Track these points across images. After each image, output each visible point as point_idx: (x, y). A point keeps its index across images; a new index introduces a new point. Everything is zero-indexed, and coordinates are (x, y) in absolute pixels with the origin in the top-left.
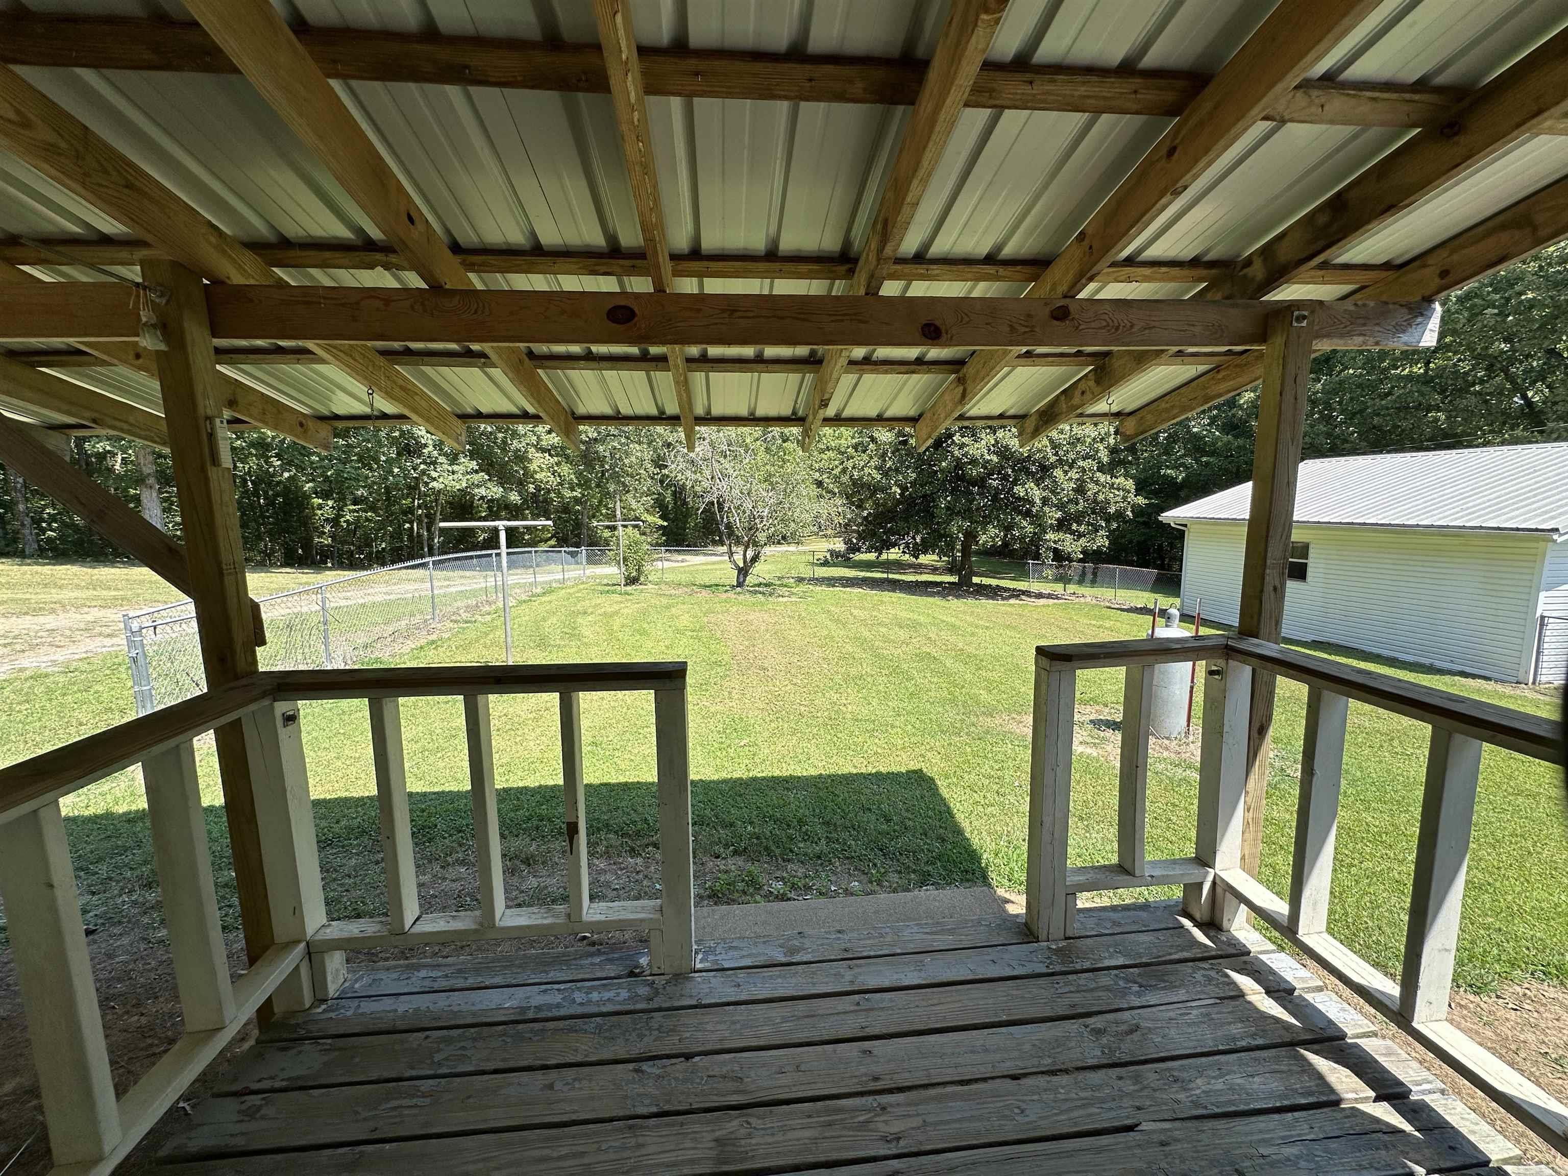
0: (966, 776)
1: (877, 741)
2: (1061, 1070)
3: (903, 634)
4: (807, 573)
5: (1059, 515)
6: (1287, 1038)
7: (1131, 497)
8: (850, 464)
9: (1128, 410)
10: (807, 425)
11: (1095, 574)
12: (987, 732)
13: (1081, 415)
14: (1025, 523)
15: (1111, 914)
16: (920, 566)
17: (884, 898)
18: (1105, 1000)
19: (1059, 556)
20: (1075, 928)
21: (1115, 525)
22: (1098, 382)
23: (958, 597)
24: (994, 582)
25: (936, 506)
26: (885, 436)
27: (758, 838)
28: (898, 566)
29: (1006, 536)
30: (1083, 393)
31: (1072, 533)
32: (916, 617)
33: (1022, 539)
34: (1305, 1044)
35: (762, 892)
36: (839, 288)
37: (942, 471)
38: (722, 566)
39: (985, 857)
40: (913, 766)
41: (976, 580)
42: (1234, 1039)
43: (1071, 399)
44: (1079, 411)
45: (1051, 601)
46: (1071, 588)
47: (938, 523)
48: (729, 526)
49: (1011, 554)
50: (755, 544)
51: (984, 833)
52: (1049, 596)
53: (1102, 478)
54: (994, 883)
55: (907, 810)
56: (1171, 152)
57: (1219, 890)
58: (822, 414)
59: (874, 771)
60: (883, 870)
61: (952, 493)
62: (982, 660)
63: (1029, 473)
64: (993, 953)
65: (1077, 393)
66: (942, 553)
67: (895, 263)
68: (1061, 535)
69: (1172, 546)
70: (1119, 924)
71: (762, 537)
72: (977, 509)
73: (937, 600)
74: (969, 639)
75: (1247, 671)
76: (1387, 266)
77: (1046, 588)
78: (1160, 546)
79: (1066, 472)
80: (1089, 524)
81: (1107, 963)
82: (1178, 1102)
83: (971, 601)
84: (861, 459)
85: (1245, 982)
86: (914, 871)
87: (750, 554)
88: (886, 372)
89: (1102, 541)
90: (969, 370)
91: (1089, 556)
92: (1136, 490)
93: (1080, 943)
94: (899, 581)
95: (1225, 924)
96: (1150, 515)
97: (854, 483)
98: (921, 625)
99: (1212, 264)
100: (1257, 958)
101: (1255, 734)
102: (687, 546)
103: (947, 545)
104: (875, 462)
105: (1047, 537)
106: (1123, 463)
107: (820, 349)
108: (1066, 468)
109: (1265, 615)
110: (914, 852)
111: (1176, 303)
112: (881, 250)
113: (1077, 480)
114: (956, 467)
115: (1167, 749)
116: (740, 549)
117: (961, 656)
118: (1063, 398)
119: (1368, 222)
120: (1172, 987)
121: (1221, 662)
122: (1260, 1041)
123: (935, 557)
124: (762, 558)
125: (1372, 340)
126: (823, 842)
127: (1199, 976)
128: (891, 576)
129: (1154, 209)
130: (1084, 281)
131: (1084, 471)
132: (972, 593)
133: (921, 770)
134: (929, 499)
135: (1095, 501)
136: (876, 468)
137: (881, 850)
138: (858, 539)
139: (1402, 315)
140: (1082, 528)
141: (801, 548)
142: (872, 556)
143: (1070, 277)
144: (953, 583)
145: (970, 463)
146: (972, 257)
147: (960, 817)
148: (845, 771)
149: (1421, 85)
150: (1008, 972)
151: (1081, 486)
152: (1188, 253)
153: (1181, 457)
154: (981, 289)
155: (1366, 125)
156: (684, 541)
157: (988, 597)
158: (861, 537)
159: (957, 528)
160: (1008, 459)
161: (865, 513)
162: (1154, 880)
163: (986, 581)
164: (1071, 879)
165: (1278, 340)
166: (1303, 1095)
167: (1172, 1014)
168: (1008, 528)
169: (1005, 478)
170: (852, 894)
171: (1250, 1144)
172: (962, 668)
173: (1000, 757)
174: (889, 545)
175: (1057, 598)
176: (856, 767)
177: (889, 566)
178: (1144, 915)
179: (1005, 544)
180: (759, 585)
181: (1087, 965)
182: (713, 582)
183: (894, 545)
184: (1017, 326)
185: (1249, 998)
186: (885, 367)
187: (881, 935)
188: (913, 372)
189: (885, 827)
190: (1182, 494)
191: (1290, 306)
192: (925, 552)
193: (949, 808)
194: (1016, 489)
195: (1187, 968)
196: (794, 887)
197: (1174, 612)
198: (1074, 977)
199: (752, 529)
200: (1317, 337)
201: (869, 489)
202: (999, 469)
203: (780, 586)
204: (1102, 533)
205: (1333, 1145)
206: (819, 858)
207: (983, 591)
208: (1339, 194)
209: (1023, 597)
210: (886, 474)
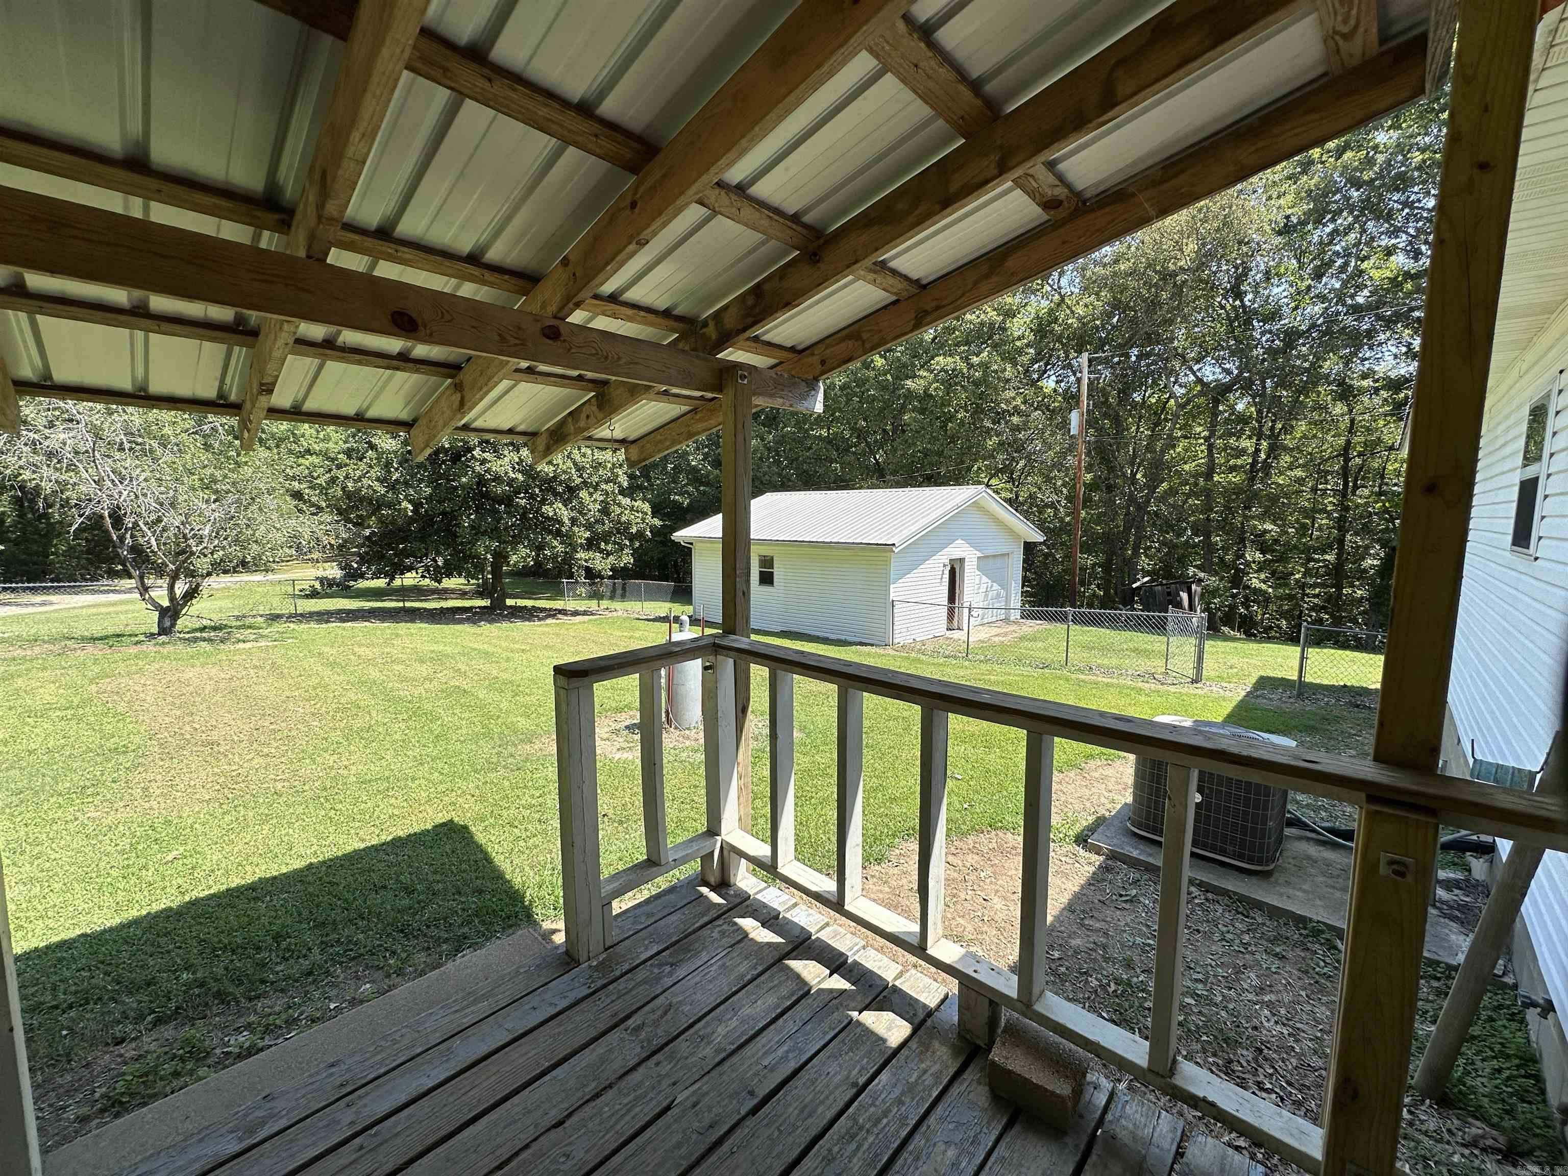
0: (505, 813)
1: (393, 801)
2: (605, 1088)
3: (424, 670)
4: (287, 608)
5: (588, 534)
6: (777, 955)
7: (649, 518)
8: (341, 474)
9: (631, 438)
10: (244, 413)
11: (624, 589)
12: (527, 760)
13: (590, 438)
14: (555, 543)
15: (646, 909)
16: (445, 591)
17: (405, 990)
18: (643, 993)
19: (591, 574)
20: (614, 935)
21: (637, 544)
22: (600, 407)
23: (491, 622)
24: (529, 603)
25: (457, 525)
26: (387, 443)
27: (201, 985)
28: (418, 592)
29: (538, 555)
30: (588, 417)
31: (601, 551)
32: (441, 648)
33: (554, 557)
34: (788, 955)
35: (210, 1061)
36: (268, 240)
37: (463, 486)
38: (131, 607)
39: (528, 894)
40: (441, 818)
41: (510, 602)
42: (743, 976)
43: (577, 422)
44: (586, 434)
45: (587, 618)
46: (605, 603)
47: (462, 543)
48: (136, 549)
49: (546, 574)
50: (192, 574)
51: (527, 869)
52: (585, 613)
53: (626, 501)
54: (539, 918)
55: (435, 872)
56: (633, 205)
57: (725, 852)
58: (264, 402)
59: (390, 838)
60: (404, 955)
61: (476, 512)
62: (519, 686)
63: (556, 494)
64: (534, 1000)
65: (583, 416)
66: (469, 576)
67: (342, 228)
68: (591, 554)
69: (684, 560)
70: (653, 914)
71: (202, 564)
72: (506, 529)
73: (466, 628)
74: (504, 665)
75: (731, 661)
76: (792, 349)
77: (581, 605)
78: (676, 562)
79: (591, 494)
80: (615, 543)
81: (643, 957)
82: (705, 1058)
83: (505, 625)
84: (356, 469)
85: (748, 924)
86: (446, 941)
87: (181, 588)
88: (359, 363)
89: (627, 559)
90: (467, 376)
91: (619, 573)
92: (653, 513)
93: (618, 949)
94: (419, 609)
95: (732, 881)
96: (665, 535)
97: (348, 495)
98: (447, 656)
99: (680, 319)
100: (755, 899)
101: (740, 715)
102: (52, 581)
103: (475, 566)
104: (376, 472)
105: (578, 556)
106: (640, 488)
107: (254, 316)
108: (591, 490)
109: (739, 615)
110: (445, 919)
111: (657, 345)
112: (320, 206)
113: (602, 501)
114: (478, 484)
115: (688, 738)
116: (164, 582)
117: (496, 685)
118: (570, 420)
119: (776, 312)
120: (697, 954)
121: (712, 658)
122: (760, 969)
123: (462, 580)
124: (205, 592)
125: (788, 403)
126: (316, 950)
127: (715, 935)
128: (408, 604)
129: (624, 253)
130: (571, 305)
131: (607, 494)
132: (506, 616)
133: (451, 821)
134: (450, 518)
135: (619, 522)
136: (378, 479)
137: (402, 931)
138: (360, 563)
139: (803, 387)
140: (609, 547)
141: (270, 576)
142: (381, 583)
143: (558, 298)
144: (485, 607)
145: (494, 480)
146: (450, 251)
147: (499, 860)
148: (349, 849)
149: (795, 218)
150: (553, 1011)
151: (605, 507)
152: (662, 304)
153: (685, 485)
154: (468, 290)
155: (770, 237)
156: (45, 573)
157: (524, 619)
158: (363, 560)
159: (485, 548)
160: (534, 479)
161: (367, 532)
162: (677, 863)
163: (521, 603)
164: (605, 890)
165: (730, 392)
166: (789, 998)
167: (697, 979)
168: (540, 548)
169: (532, 497)
170: (362, 1002)
171: (757, 1063)
172: (497, 697)
173: (541, 782)
174: (403, 570)
175: (592, 614)
176: (363, 840)
177: (404, 592)
178: (672, 897)
179: (538, 564)
180: (203, 629)
181: (626, 967)
182: (111, 631)
183: (410, 569)
184: (508, 338)
185: (751, 936)
186: (358, 357)
187: (395, 1042)
188: (397, 369)
189: (406, 902)
190: (688, 517)
191: (737, 366)
192: (449, 575)
193: (486, 853)
194: (545, 509)
195: (705, 932)
196: (268, 1030)
197: (685, 618)
198: (615, 984)
199: (182, 553)
200: (754, 395)
201: (370, 503)
202: (525, 488)
203: (238, 628)
204: (626, 551)
205: (808, 1027)
206: (310, 973)
207: (518, 613)
208: (758, 286)
209: (560, 616)
210: (393, 487)
